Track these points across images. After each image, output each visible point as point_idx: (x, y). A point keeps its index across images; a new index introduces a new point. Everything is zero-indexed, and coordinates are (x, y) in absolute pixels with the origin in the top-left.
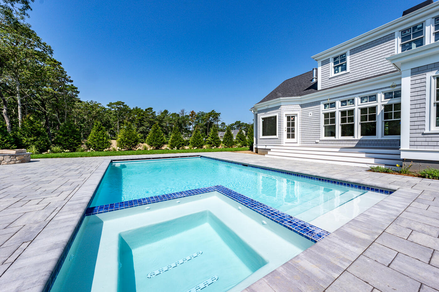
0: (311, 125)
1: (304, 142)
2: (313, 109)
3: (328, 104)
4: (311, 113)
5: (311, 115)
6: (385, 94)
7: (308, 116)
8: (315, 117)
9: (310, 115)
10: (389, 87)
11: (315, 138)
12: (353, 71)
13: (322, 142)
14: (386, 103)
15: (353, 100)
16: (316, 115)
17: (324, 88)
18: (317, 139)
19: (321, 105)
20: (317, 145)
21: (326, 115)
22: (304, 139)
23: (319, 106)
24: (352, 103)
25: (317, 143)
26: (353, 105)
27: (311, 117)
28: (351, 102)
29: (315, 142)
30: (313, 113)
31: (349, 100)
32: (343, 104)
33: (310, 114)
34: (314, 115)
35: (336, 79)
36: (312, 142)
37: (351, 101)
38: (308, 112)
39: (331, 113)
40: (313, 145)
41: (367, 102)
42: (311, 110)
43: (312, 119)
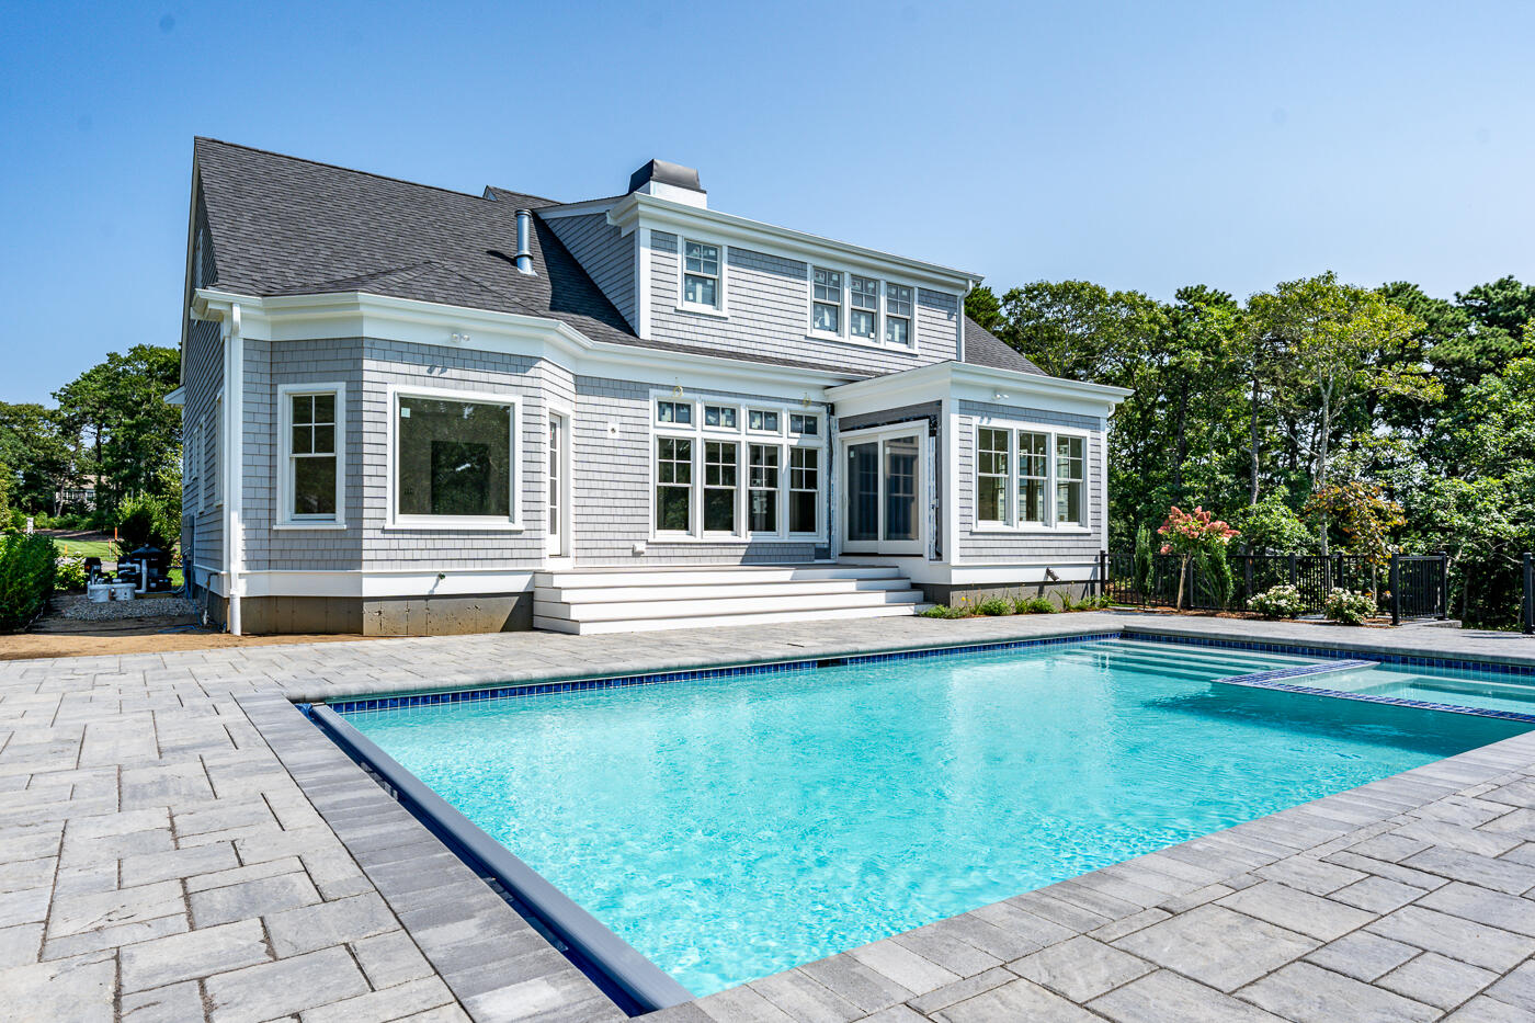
0: (617, 477)
1: (589, 553)
2: (621, 412)
3: (670, 405)
4: (617, 428)
5: (617, 435)
6: (791, 416)
7: (603, 434)
8: (629, 444)
9: (610, 435)
10: (800, 402)
11: (631, 536)
12: (736, 321)
13: (655, 552)
14: (794, 443)
15: (733, 411)
16: (632, 437)
17: (659, 339)
18: (638, 536)
19: (651, 401)
20: (637, 562)
21: (665, 447)
22: (589, 536)
23: (643, 404)
24: (730, 423)
25: (636, 554)
26: (733, 430)
27: (617, 444)
28: (728, 418)
29: (629, 553)
30: (624, 428)
31: (723, 410)
32: (710, 417)
33: (613, 430)
34: (626, 436)
35: (694, 321)
36: (619, 553)
37: (728, 413)
38: (604, 418)
39: (681, 442)
40: (622, 563)
41: (760, 428)
42: (614, 411)
43: (620, 452)
